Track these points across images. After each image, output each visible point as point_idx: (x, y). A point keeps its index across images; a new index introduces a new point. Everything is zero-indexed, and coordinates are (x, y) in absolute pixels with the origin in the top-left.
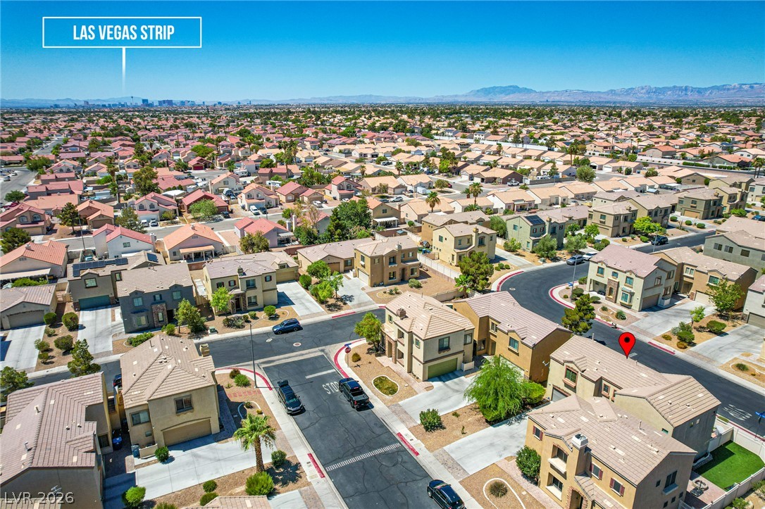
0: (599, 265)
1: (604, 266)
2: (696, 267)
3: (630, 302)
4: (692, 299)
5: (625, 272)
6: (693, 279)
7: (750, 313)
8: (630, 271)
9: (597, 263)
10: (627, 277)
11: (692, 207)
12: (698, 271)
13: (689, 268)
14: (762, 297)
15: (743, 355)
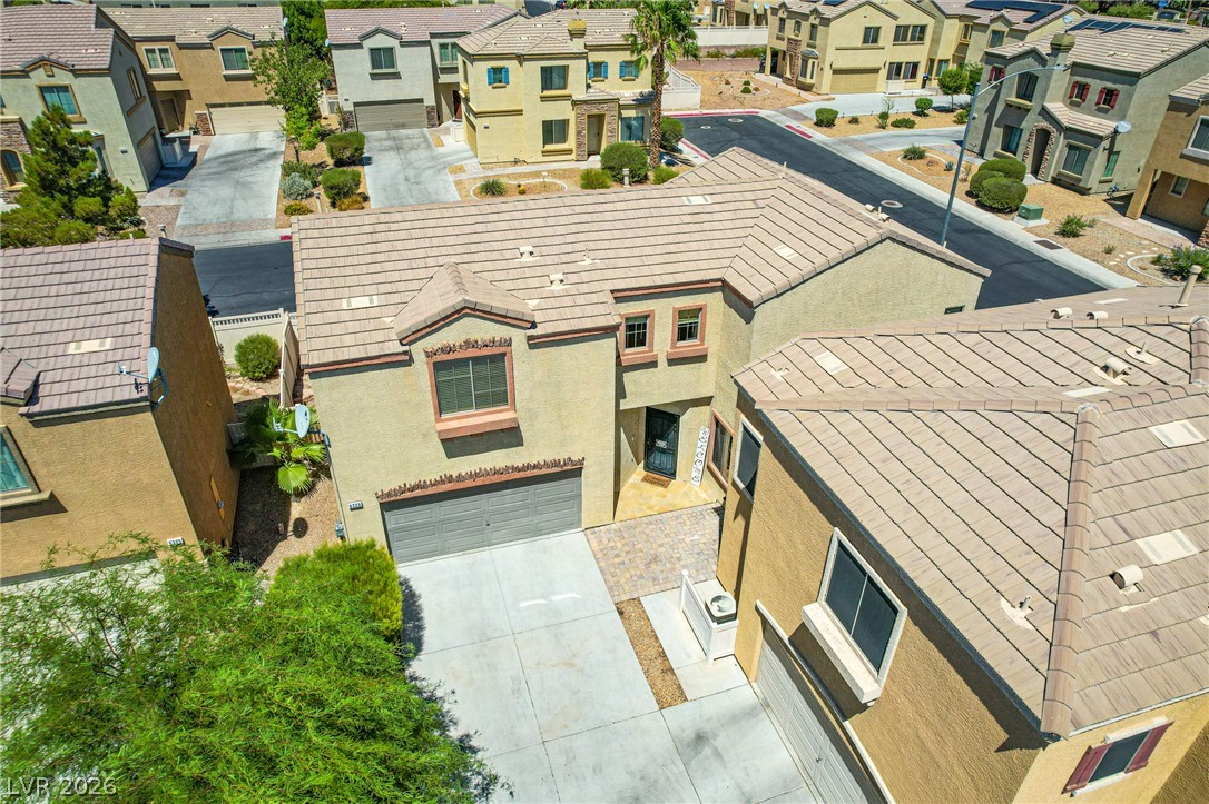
2: (171, 39)
4: (208, 132)
6: (177, 77)
7: (356, 104)
8: (46, 62)
12: (182, 47)
13: (153, 51)
14: (363, 56)
15: (453, 172)
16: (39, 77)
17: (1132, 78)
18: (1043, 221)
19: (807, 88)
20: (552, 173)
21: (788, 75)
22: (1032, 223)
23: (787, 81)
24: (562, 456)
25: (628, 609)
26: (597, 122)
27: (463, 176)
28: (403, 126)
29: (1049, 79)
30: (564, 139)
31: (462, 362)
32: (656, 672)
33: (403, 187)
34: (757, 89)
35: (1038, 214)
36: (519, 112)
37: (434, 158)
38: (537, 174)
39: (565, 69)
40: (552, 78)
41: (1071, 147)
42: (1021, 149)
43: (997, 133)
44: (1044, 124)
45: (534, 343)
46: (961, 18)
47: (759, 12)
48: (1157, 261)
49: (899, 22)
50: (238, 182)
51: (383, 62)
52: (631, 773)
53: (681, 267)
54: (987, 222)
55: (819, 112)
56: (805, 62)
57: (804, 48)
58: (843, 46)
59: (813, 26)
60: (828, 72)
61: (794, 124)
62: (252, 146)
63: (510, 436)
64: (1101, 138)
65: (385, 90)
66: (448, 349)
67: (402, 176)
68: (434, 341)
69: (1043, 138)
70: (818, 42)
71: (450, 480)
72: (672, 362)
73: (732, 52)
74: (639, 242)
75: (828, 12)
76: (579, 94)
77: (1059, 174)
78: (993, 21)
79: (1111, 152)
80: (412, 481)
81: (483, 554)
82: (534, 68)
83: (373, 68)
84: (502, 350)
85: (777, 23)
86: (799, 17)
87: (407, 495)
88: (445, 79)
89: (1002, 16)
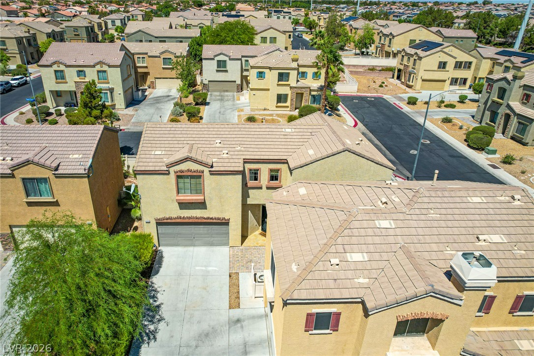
0: (55, 67)
1: (62, 68)
2: (147, 54)
3: (112, 101)
4: (153, 88)
5: (94, 66)
6: (146, 67)
7: (209, 81)
8: (101, 63)
9: (50, 66)
10: (98, 72)
11: (75, 35)
12: (150, 57)
13: (140, 58)
14: (215, 63)
15: (239, 111)
16: (98, 67)
19: (410, 87)
20: (278, 115)
21: (403, 80)
22: (490, 156)
23: (402, 83)
24: (221, 216)
25: (234, 276)
26: (300, 96)
27: (242, 113)
28: (227, 91)
29: (511, 91)
30: (286, 101)
31: (187, 177)
32: (233, 297)
33: (217, 116)
34: (386, 86)
35: (494, 152)
36: (268, 90)
37: (234, 105)
38: (272, 115)
39: (288, 74)
40: (283, 77)
41: (519, 123)
42: (497, 122)
43: (488, 114)
44: (508, 111)
45: (212, 173)
46: (491, 59)
47: (395, 52)
49: (457, 60)
50: (157, 108)
51: (222, 66)
52: (209, 326)
53: (273, 154)
54: (468, 154)
55: (409, 98)
56: (410, 75)
57: (410, 69)
58: (427, 69)
59: (415, 60)
60: (419, 81)
61: (397, 102)
62: (167, 94)
63: (202, 205)
65: (221, 77)
66: (182, 171)
67: (219, 111)
68: (178, 168)
69: (508, 117)
70: (416, 67)
71: (180, 218)
72: (268, 188)
73: (380, 68)
74: (260, 143)
76: (293, 84)
77: (514, 135)
78: (505, 61)
80: (167, 216)
81: (191, 248)
82: (275, 73)
83: (218, 68)
84: (200, 174)
85: (401, 57)
86: (410, 56)
87: (165, 221)
88: (245, 73)
89: (509, 60)
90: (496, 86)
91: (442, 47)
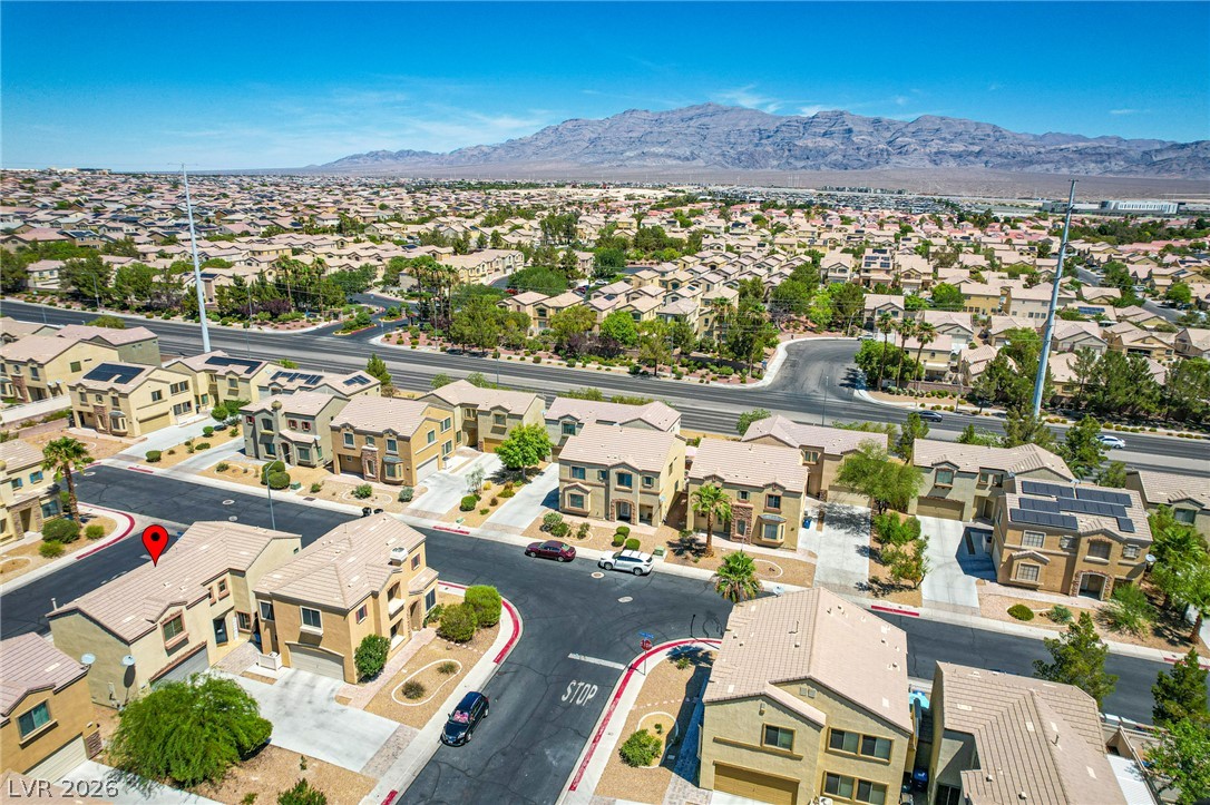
17: (313, 418)
18: (303, 488)
19: (123, 435)
21: (101, 428)
22: (299, 490)
23: (101, 431)
29: (277, 421)
35: (299, 485)
41: (299, 449)
42: (277, 452)
43: (262, 448)
44: (284, 441)
48: (352, 493)
49: (171, 384)
54: (276, 496)
55: (145, 452)
56: (114, 420)
57: (110, 411)
58: (140, 406)
59: (113, 398)
60: (136, 424)
61: (134, 465)
64: (311, 444)
69: (286, 448)
70: (121, 407)
73: (42, 418)
75: (122, 388)
77: (299, 461)
79: (317, 447)
85: (78, 395)
86: (99, 393)
89: (231, 371)
90: (258, 419)
91: (144, 373)
